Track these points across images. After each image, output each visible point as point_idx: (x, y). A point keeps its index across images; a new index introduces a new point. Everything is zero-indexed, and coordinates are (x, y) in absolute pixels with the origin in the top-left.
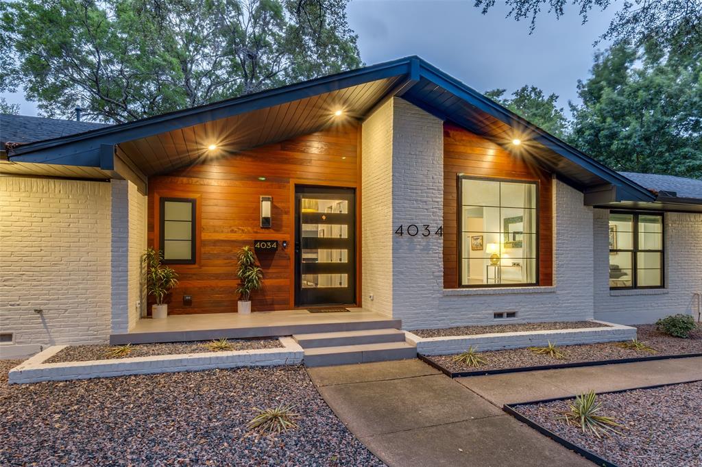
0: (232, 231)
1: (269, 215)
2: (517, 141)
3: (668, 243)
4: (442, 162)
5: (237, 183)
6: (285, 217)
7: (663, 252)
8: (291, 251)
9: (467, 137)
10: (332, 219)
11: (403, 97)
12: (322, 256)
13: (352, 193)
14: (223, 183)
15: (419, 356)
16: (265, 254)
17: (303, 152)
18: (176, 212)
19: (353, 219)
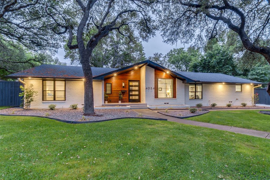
0: (118, 89)
1: (124, 86)
2: (168, 72)
3: (203, 90)
4: (154, 76)
5: (118, 80)
6: (127, 86)
7: (202, 92)
8: (128, 92)
9: (159, 71)
10: (135, 86)
11: (147, 65)
12: (134, 93)
13: (139, 81)
14: (116, 80)
15: (149, 108)
16: (123, 93)
17: (130, 74)
18: (108, 85)
19: (139, 86)
